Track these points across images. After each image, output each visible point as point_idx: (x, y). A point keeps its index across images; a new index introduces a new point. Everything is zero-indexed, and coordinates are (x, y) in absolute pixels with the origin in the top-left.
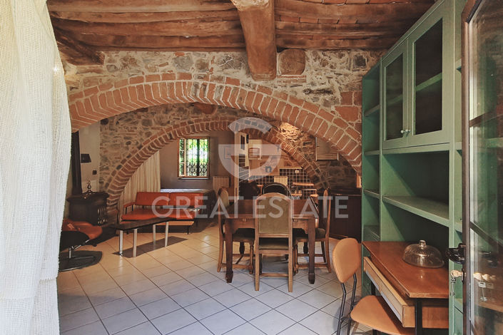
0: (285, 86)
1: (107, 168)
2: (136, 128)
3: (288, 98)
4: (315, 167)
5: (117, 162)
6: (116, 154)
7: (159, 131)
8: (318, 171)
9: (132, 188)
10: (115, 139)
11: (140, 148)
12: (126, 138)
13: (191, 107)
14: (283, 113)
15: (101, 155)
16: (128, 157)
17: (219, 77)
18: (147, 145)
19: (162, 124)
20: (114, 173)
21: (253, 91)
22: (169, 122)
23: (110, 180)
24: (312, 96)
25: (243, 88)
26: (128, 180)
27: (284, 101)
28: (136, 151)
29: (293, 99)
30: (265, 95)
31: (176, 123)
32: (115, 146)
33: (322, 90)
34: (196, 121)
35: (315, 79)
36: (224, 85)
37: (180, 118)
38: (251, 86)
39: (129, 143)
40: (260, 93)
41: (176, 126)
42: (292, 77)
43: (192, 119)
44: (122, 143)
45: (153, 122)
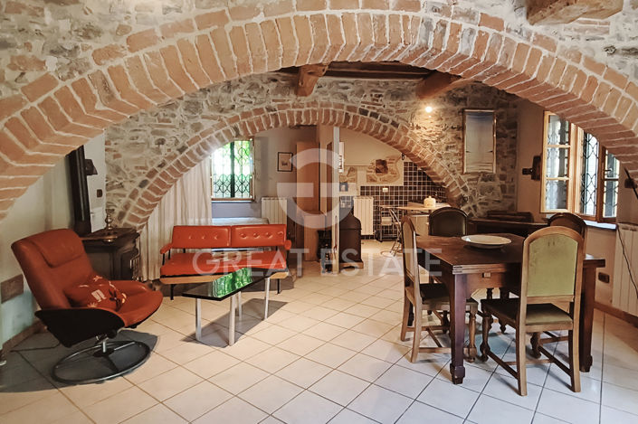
0: (579, 38)
1: (121, 186)
2: (174, 116)
3: (582, 60)
4: (461, 182)
5: (139, 174)
6: (137, 160)
7: (216, 122)
8: (465, 189)
9: (161, 220)
10: (134, 134)
11: (182, 150)
12: (154, 133)
13: (272, 83)
14: (572, 86)
15: (106, 162)
16: (160, 166)
17: (469, 11)
18: (195, 145)
19: (222, 111)
20: (133, 196)
21: (526, 43)
22: (233, 107)
23: (126, 207)
24: (617, 58)
25: (510, 36)
26: (155, 205)
27: (576, 65)
28: (176, 156)
29: (591, 63)
30: (545, 52)
31: (245, 110)
32: (134, 145)
33: (633, 49)
34: (281, 107)
35: (621, 28)
36: (477, 28)
37: (253, 101)
38: (524, 33)
39: (162, 142)
40: (537, 47)
41: (245, 115)
42: (589, 23)
43: (273, 104)
44: (148, 143)
45: (205, 106)
